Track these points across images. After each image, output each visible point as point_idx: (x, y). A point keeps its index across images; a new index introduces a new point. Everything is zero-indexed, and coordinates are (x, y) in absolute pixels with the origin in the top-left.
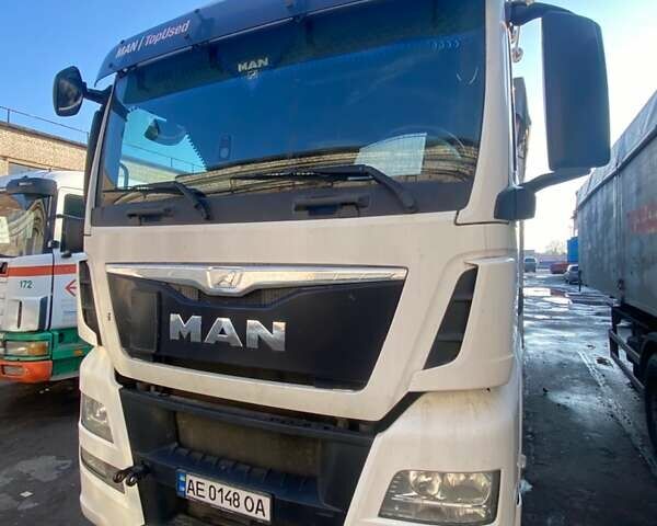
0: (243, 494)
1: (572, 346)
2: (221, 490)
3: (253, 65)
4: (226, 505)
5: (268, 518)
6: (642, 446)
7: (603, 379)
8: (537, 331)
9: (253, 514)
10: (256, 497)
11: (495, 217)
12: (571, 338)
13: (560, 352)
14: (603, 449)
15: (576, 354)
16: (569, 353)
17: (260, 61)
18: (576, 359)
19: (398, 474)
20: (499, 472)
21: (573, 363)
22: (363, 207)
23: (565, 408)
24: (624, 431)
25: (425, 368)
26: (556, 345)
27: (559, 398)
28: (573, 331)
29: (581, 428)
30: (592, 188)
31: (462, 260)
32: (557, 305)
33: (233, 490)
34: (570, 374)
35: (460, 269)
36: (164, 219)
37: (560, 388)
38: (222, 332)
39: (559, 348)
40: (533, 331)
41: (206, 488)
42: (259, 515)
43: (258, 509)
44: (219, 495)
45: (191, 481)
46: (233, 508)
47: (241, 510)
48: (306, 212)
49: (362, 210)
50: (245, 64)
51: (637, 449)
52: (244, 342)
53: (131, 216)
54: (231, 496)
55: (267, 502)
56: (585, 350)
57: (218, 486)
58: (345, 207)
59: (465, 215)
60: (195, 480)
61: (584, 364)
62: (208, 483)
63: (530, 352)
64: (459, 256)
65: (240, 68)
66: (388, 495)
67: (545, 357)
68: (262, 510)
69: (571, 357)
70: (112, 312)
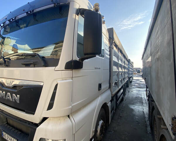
0: (13, 139)
1: (141, 92)
2: (9, 137)
3: (23, 26)
6: (147, 121)
8: (134, 89)
10: (15, 140)
11: (65, 69)
13: (137, 94)
14: (137, 121)
15: (141, 95)
16: (139, 95)
21: (139, 97)
24: (145, 116)
25: (47, 110)
26: (137, 92)
27: (132, 107)
29: (134, 115)
32: (142, 82)
33: (11, 137)
34: (137, 100)
38: (8, 96)
48: (24, 66)
51: (146, 122)
54: (11, 139)
58: (31, 65)
59: (57, 68)
60: (5, 133)
61: (142, 98)
64: (55, 80)
69: (139, 96)
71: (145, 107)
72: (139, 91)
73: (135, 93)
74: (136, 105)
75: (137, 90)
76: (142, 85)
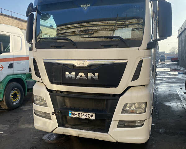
0: (87, 114)
1: (174, 89)
2: (82, 114)
3: (85, 6)
4: (83, 117)
5: (94, 118)
7: (183, 98)
8: (163, 84)
9: (90, 118)
10: (91, 114)
11: (147, 48)
12: (175, 86)
15: (176, 91)
16: (173, 91)
17: (87, 5)
18: (175, 93)
19: (125, 105)
20: (146, 102)
21: (174, 94)
22: (118, 46)
23: (169, 106)
25: (131, 81)
26: (169, 88)
27: (168, 104)
28: (176, 84)
29: (173, 111)
30: (183, 29)
31: (140, 58)
32: (172, 75)
33: (85, 113)
34: (173, 97)
35: (139, 60)
36: (62, 47)
37: (168, 101)
38: (81, 76)
39: (170, 90)
40: (161, 84)
41: (77, 114)
42: (92, 118)
43: (92, 117)
44: (81, 115)
45: (73, 113)
46: (85, 117)
47: (87, 117)
48: (103, 47)
49: (117, 46)
50: (83, 5)
52: (87, 78)
53: (52, 46)
54: (84, 115)
55: (94, 115)
56: (179, 90)
57: (81, 113)
58: (113, 46)
59: (140, 48)
60: (74, 112)
61: (178, 94)
62: (78, 113)
63: (160, 91)
64: (139, 57)
65: (81, 6)
66: (123, 109)
67: (164, 92)
68: (93, 117)
69: (174, 92)
70: (46, 73)
71: (184, 103)
72: (172, 86)
73: (167, 90)
74: (172, 102)
75: (168, 86)
76: (173, 79)
